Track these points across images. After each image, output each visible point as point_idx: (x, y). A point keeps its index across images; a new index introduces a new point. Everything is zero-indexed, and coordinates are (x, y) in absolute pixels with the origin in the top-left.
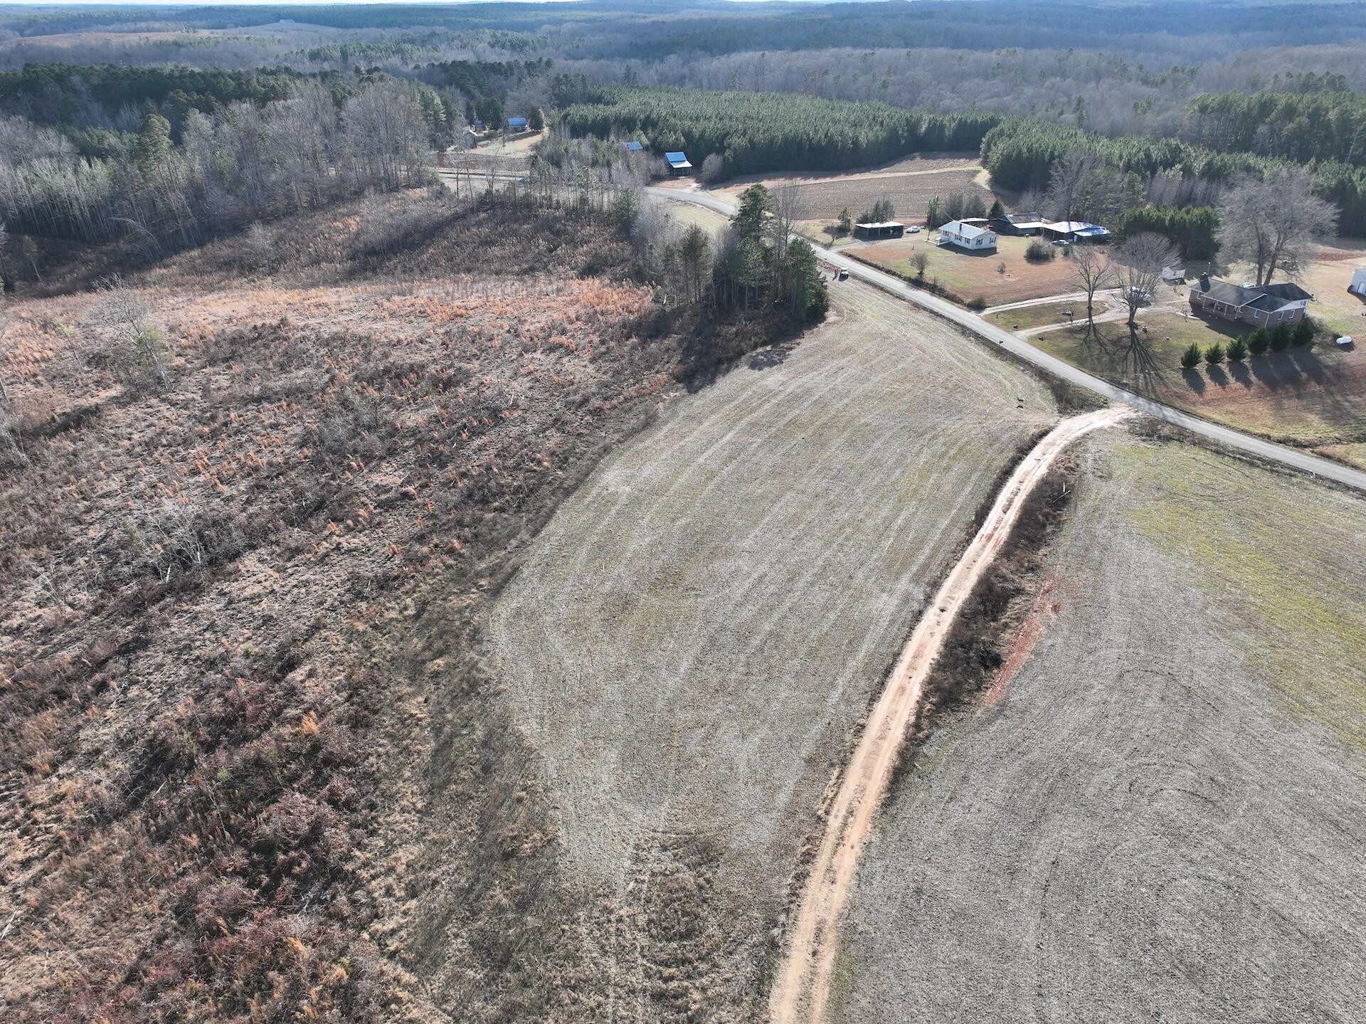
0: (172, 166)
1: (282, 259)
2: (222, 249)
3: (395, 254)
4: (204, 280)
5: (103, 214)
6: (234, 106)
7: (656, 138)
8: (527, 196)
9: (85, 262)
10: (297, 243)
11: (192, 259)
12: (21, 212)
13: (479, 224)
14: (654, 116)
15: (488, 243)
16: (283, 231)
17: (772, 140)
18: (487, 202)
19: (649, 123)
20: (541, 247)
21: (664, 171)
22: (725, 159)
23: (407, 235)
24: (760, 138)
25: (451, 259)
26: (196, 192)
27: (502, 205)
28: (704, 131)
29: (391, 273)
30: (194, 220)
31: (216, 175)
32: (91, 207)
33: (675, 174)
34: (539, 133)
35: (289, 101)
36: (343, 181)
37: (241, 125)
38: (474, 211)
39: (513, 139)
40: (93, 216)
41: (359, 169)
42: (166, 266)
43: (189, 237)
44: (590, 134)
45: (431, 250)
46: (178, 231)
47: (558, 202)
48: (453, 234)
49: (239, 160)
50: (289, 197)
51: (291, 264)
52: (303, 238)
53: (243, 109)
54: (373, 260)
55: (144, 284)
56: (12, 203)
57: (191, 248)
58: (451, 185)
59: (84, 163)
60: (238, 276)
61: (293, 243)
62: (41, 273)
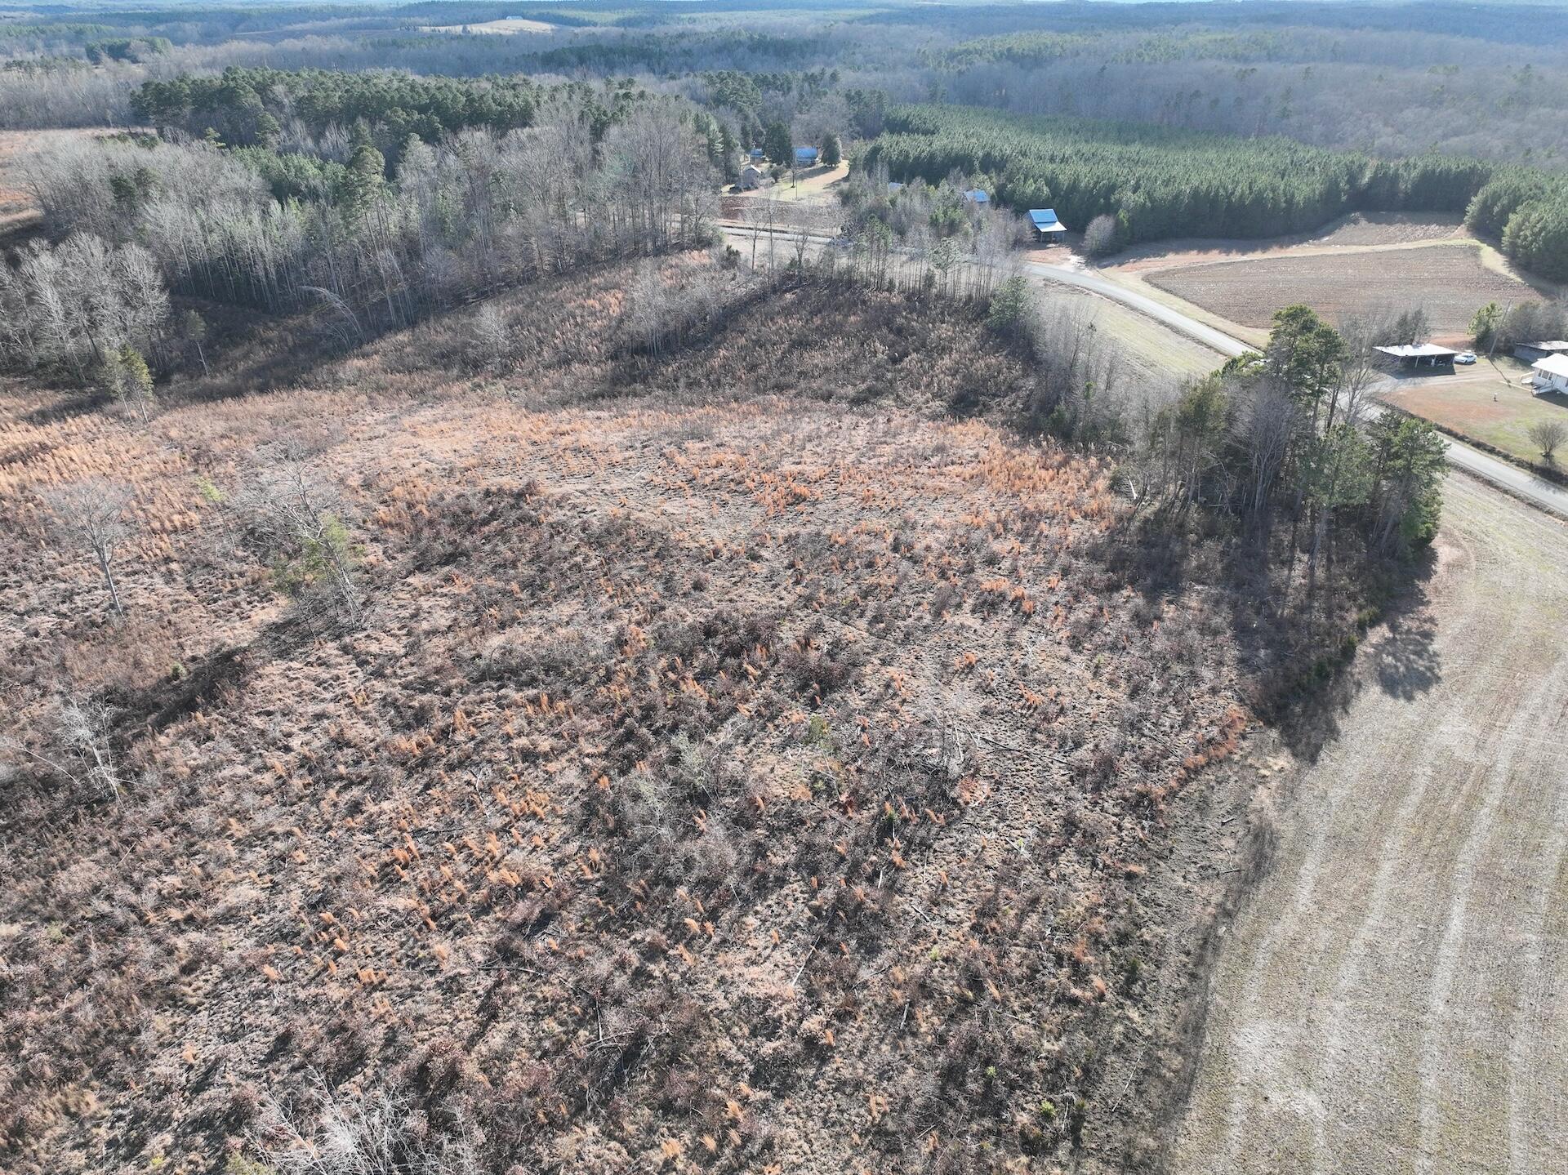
0: (383, 212)
1: (517, 355)
2: (439, 333)
3: (673, 353)
4: (413, 381)
5: (293, 277)
6: (465, 136)
7: (1005, 186)
8: (850, 270)
9: (265, 343)
10: (539, 329)
11: (399, 348)
12: (194, 268)
13: (787, 312)
14: (996, 153)
15: (801, 344)
16: (519, 308)
17: (1176, 197)
18: (794, 278)
19: (991, 164)
20: (880, 356)
21: (1029, 236)
22: (1118, 223)
23: (689, 324)
24: (1161, 192)
25: (753, 368)
26: (410, 249)
27: (814, 281)
28: (1076, 180)
29: (670, 386)
30: (403, 286)
31: (436, 224)
32: (278, 266)
33: (1044, 240)
34: (833, 169)
35: (537, 130)
36: (597, 237)
37: (475, 162)
38: (777, 289)
39: (802, 177)
40: (281, 279)
41: (618, 218)
42: (365, 356)
43: (397, 310)
44: (918, 179)
45: (722, 352)
46: (383, 301)
47: (891, 282)
48: (752, 327)
49: (468, 207)
50: (527, 256)
51: (529, 363)
52: (547, 322)
53: (477, 138)
54: (642, 362)
55: (336, 384)
56: (184, 258)
57: (399, 330)
58: (742, 247)
59: (275, 206)
60: (458, 378)
61: (533, 330)
62: (207, 357)
